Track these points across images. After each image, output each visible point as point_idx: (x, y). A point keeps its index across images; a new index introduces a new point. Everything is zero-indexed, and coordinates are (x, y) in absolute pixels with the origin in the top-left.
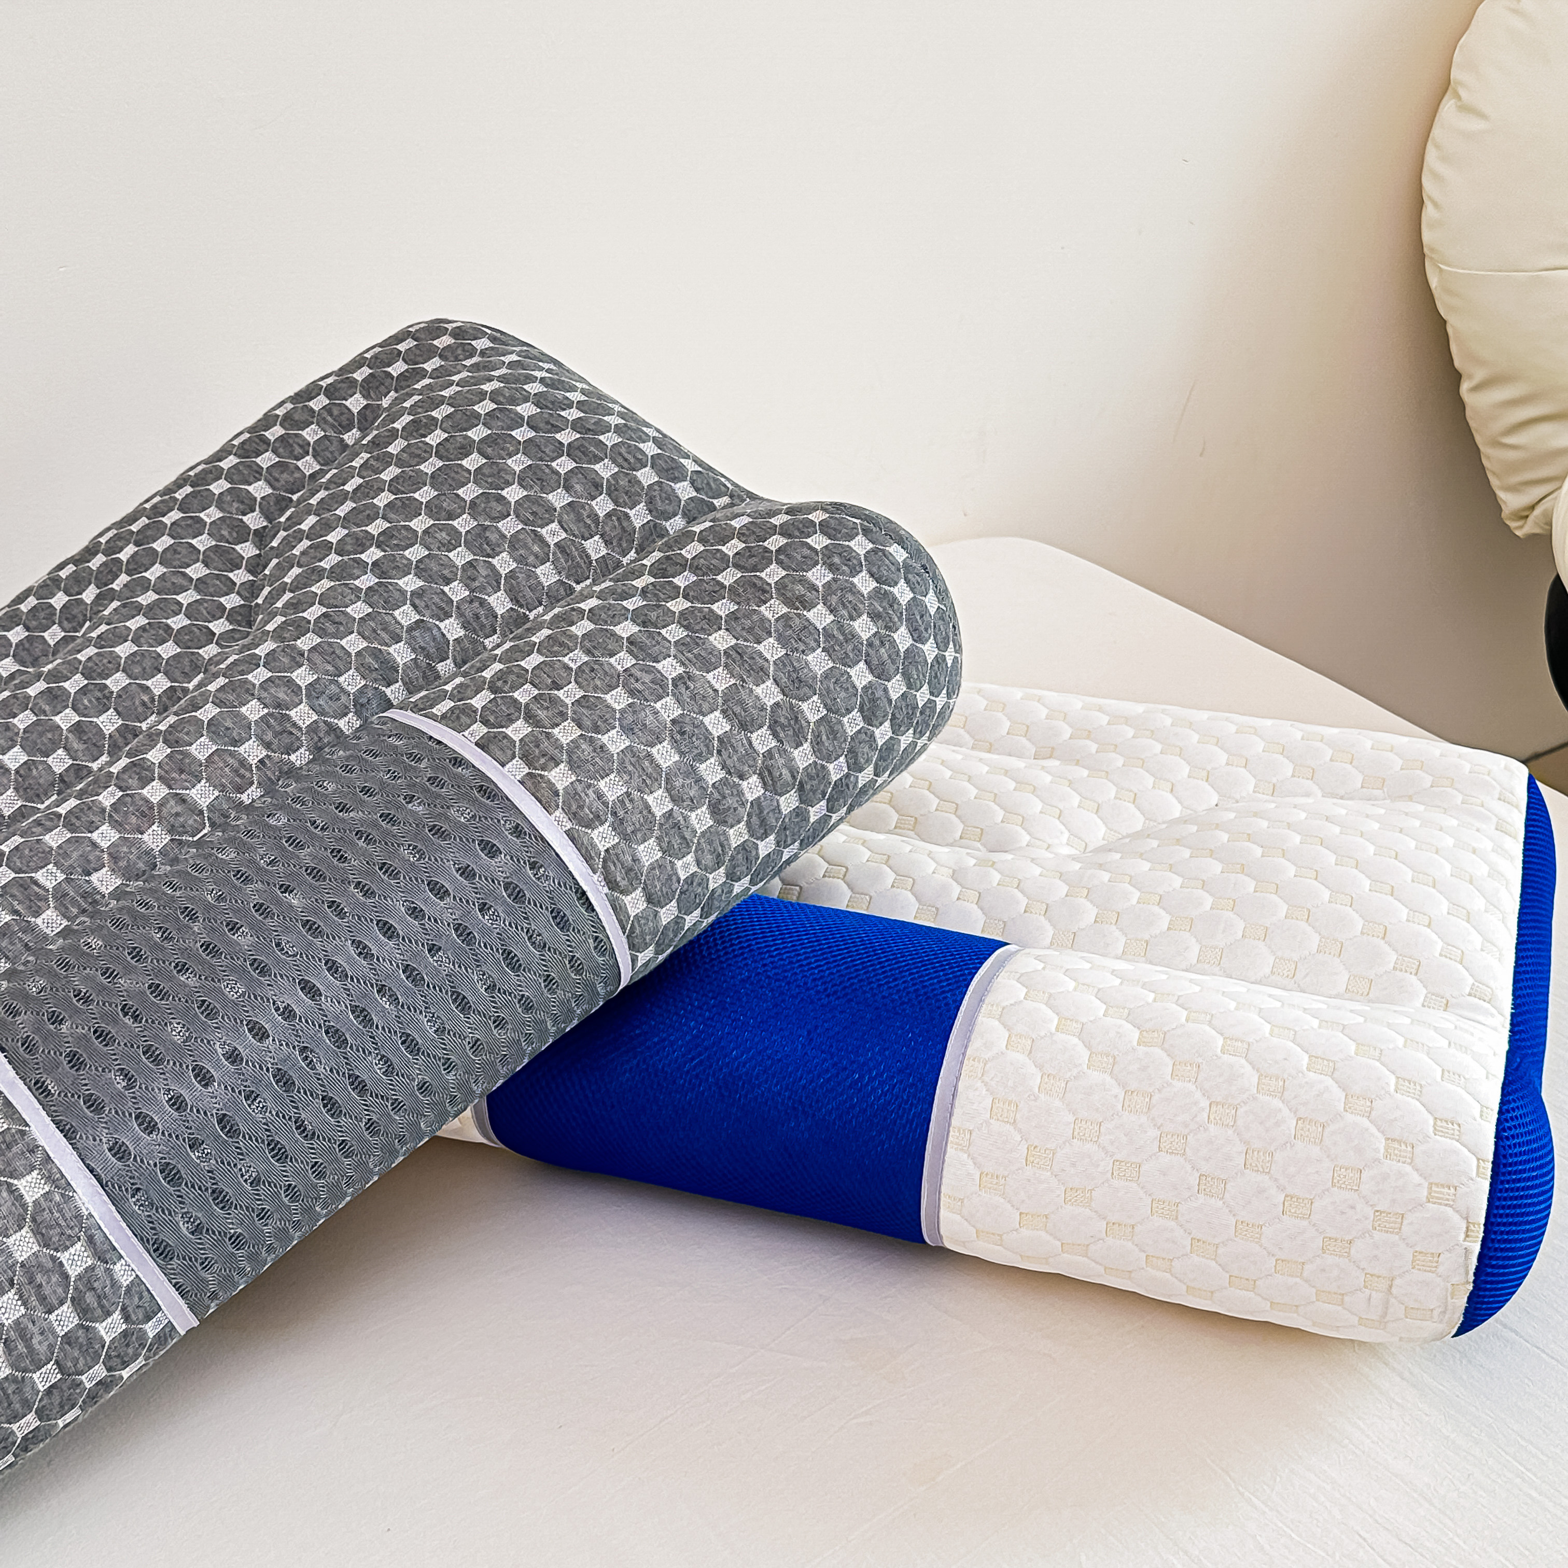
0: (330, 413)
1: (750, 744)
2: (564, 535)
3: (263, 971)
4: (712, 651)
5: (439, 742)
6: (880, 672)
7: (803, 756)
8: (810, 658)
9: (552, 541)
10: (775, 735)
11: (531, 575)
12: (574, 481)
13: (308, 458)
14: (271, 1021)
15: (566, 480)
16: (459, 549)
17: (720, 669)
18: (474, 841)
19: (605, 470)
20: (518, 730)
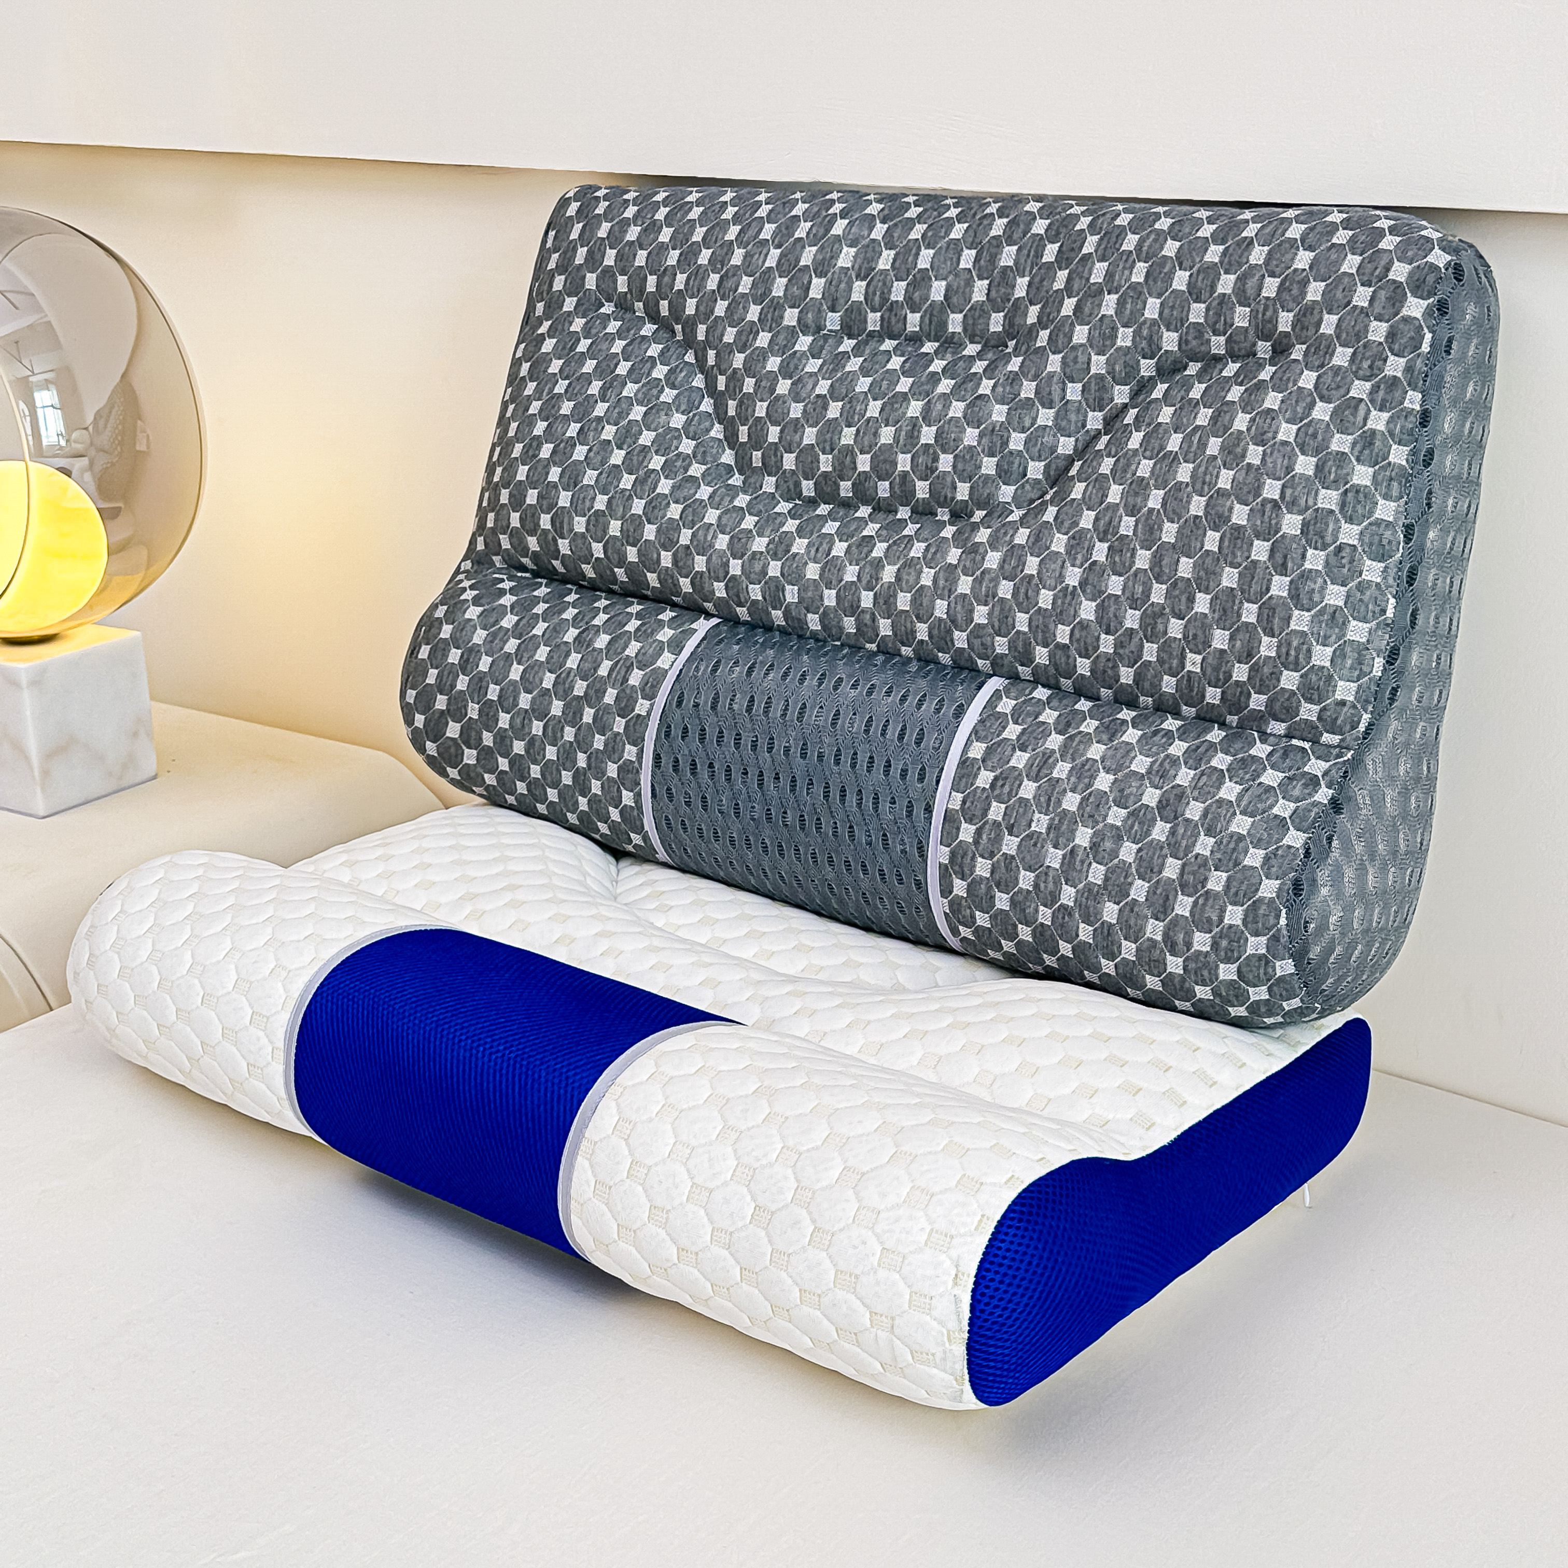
9: (1188, 667)
15: (1238, 628)
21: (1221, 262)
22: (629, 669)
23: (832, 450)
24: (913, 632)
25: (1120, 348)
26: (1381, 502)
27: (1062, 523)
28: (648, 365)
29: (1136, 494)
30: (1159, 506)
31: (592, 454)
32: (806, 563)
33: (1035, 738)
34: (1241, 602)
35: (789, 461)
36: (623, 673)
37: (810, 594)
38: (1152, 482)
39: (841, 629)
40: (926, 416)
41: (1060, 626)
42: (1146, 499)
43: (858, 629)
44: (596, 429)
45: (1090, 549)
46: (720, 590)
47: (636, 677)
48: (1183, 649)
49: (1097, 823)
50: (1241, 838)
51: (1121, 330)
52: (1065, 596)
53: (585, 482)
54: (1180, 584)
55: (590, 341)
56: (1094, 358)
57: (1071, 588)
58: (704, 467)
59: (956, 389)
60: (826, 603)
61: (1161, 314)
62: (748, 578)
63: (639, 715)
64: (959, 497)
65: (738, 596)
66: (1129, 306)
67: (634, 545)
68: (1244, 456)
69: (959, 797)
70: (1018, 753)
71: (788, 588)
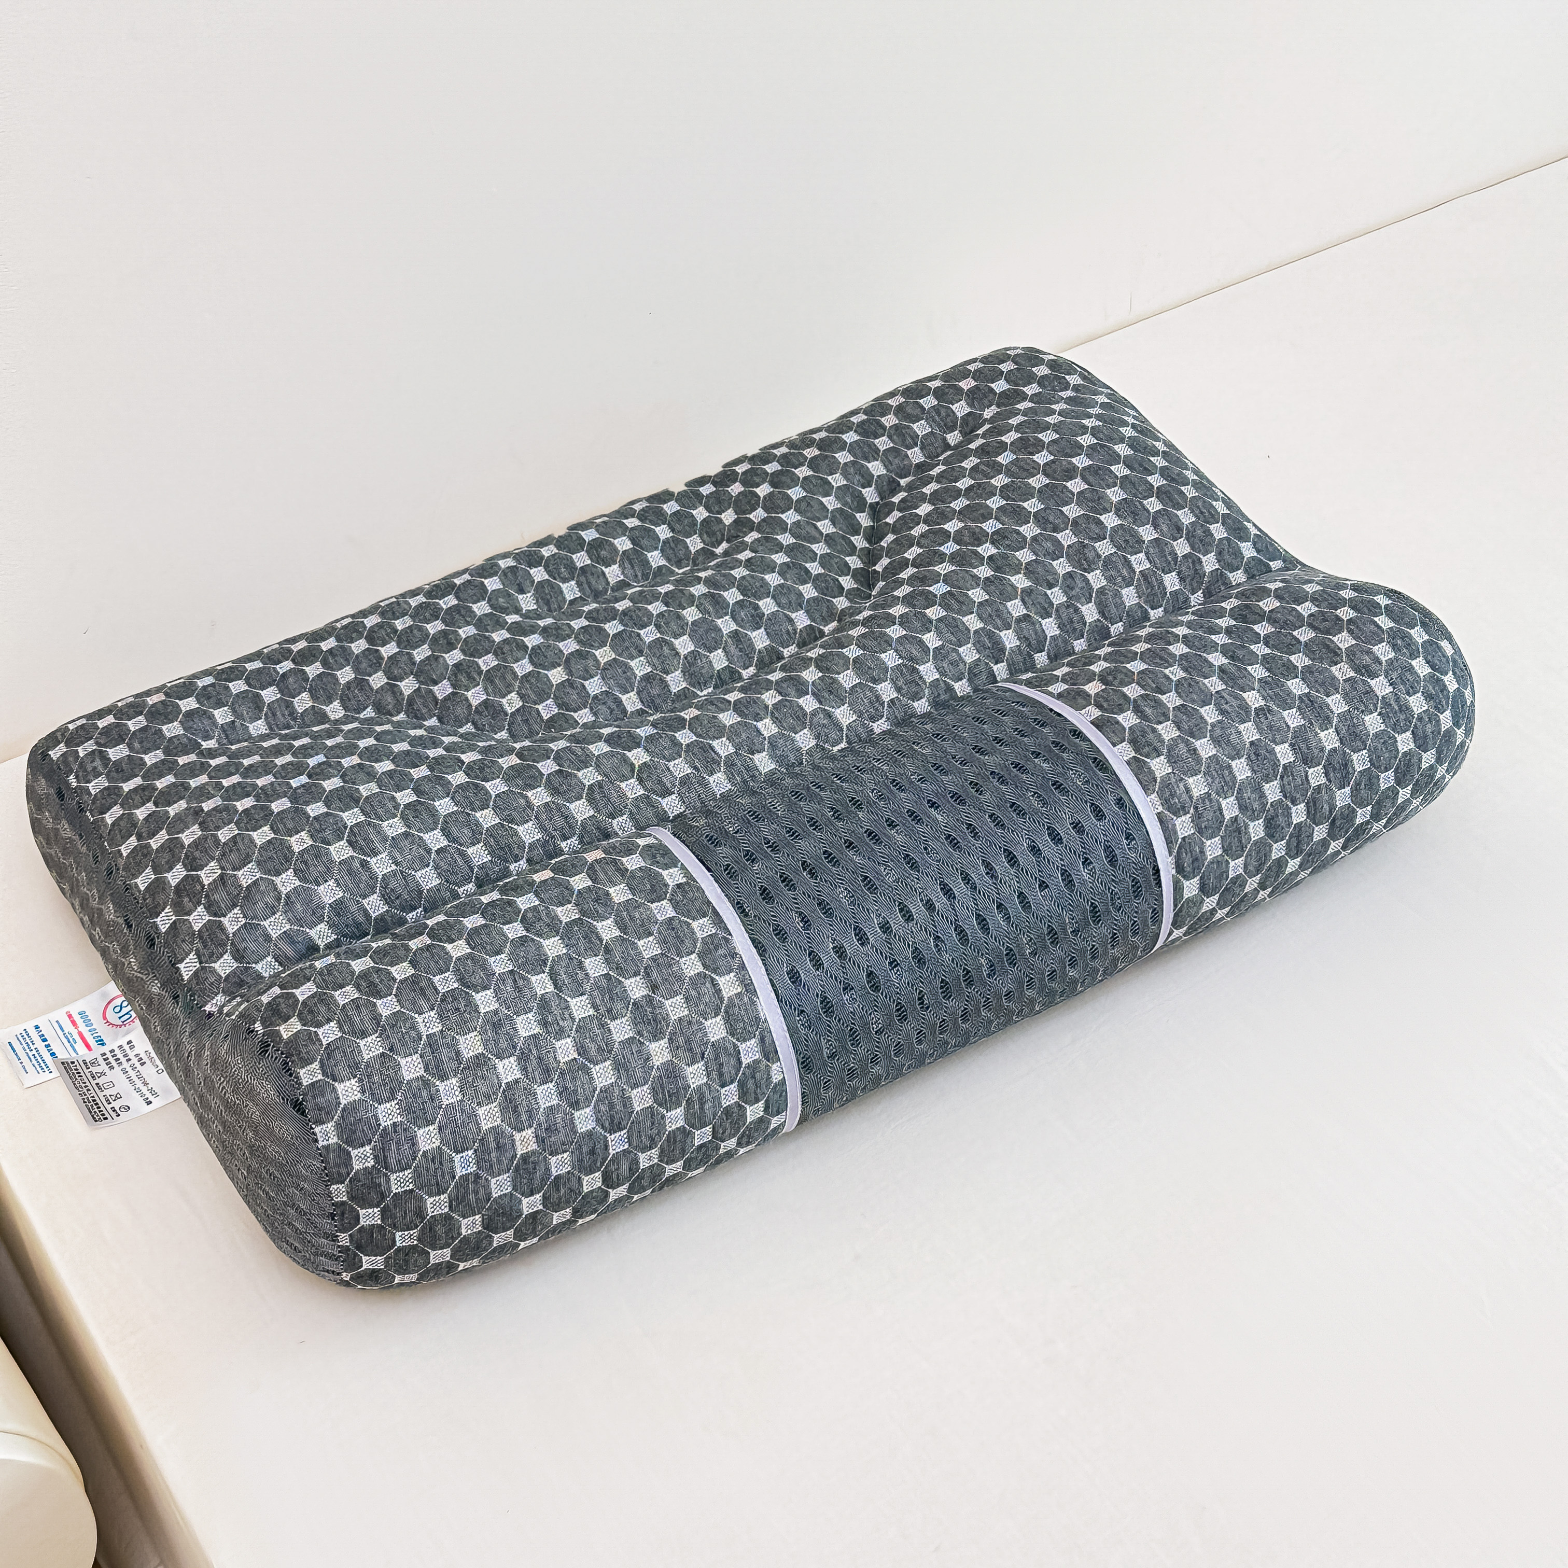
0: (938, 413)
1: (1307, 777)
2: (1148, 566)
3: (914, 865)
4: (1289, 693)
5: (1059, 715)
6: (1422, 743)
7: (1342, 797)
8: (1367, 718)
9: (1138, 569)
10: (1327, 774)
11: (1118, 595)
12: (1161, 521)
13: (916, 449)
14: (917, 909)
15: (1155, 518)
16: (1062, 560)
17: (1294, 710)
18: (1086, 802)
19: (1186, 517)
20: (1128, 719)
29: (974, 513)
37: (743, 736)
41: (1009, 604)
45: (976, 554)
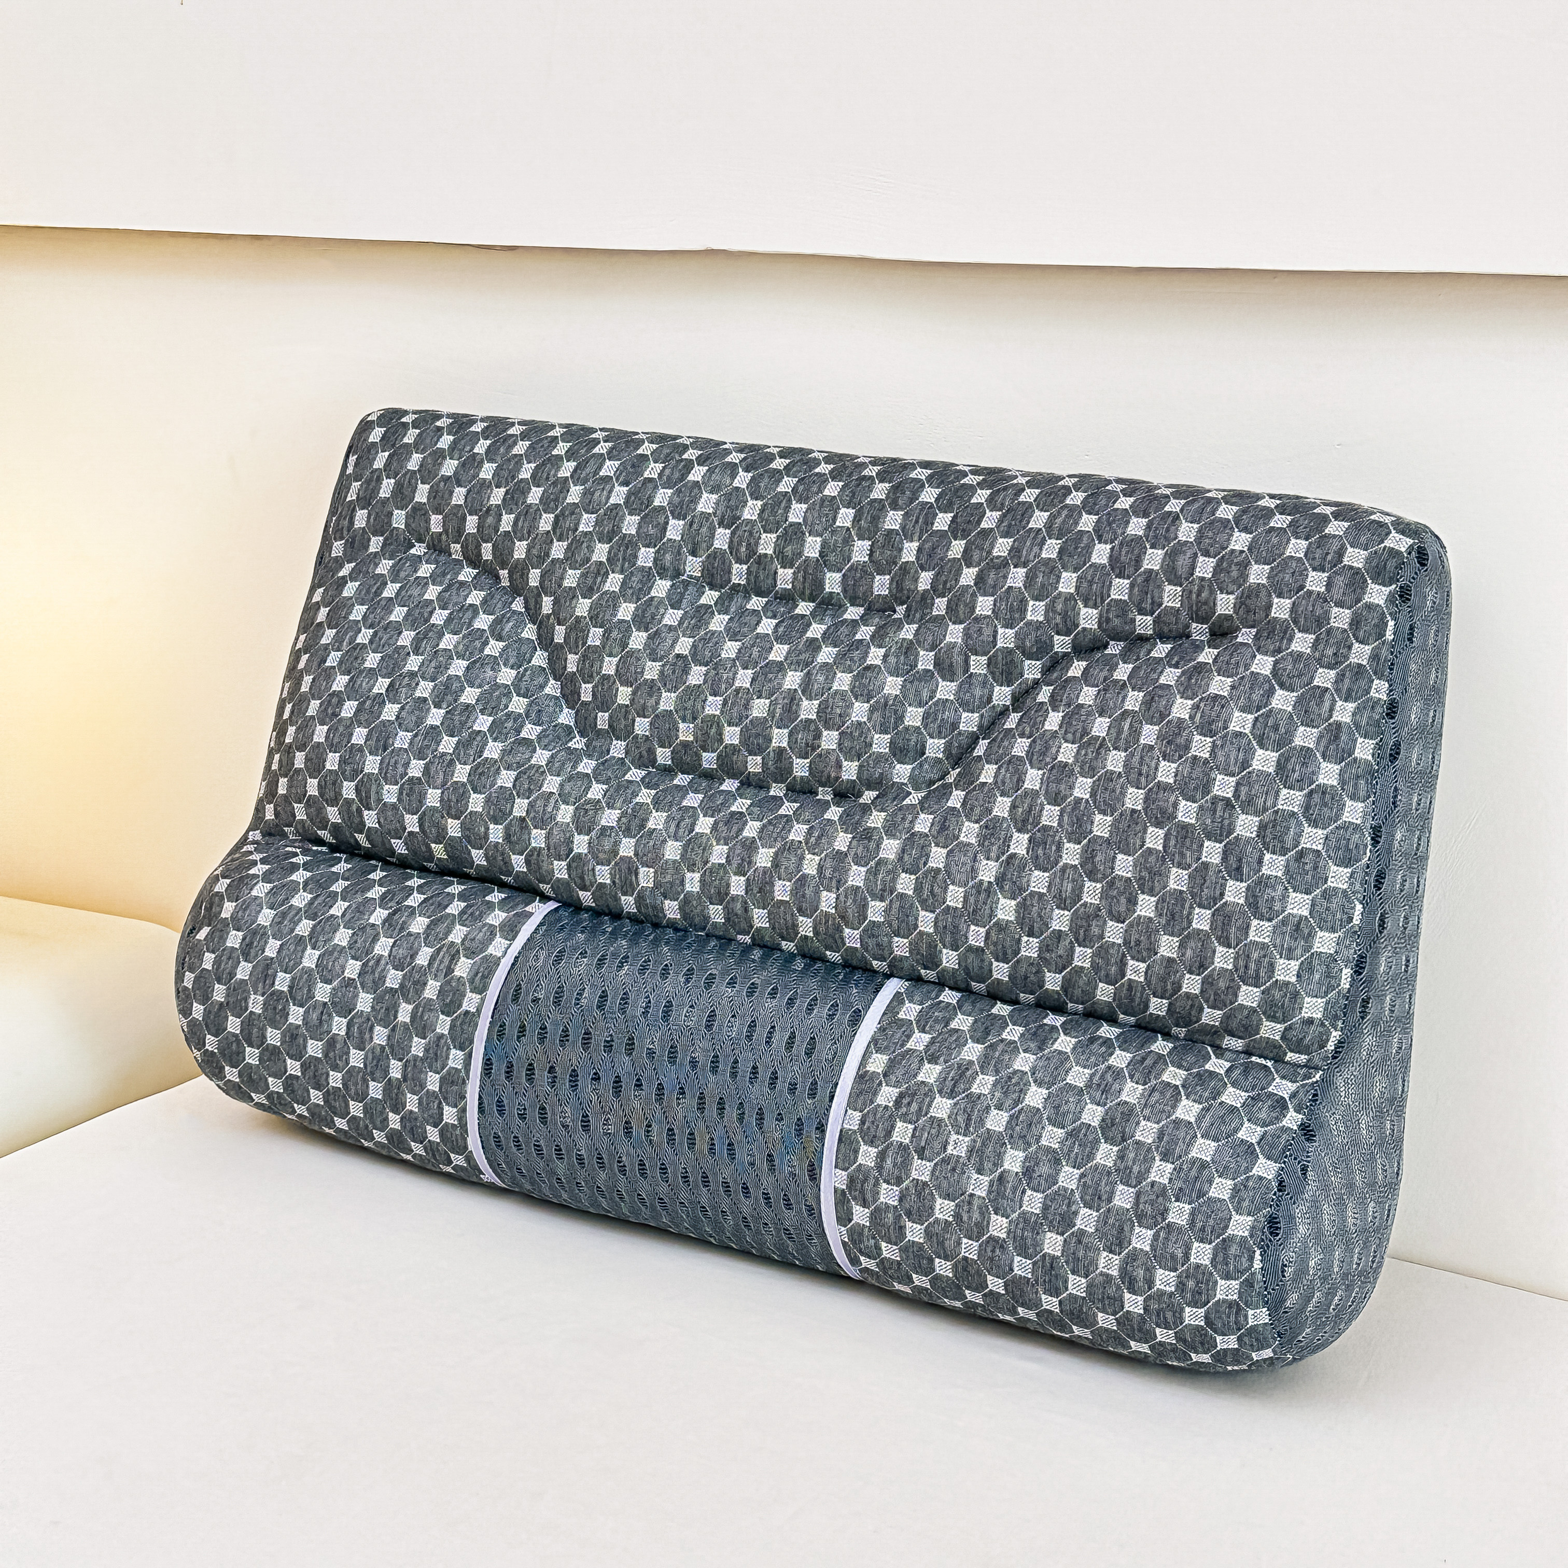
21: (1147, 536)
22: (454, 958)
23: (695, 718)
24: (795, 926)
25: (1029, 623)
26: (1349, 803)
27: (972, 809)
28: (469, 614)
29: (1059, 781)
30: (1088, 796)
31: (404, 714)
32: (664, 841)
33: (949, 1048)
34: (1191, 907)
35: (642, 726)
36: (446, 963)
37: (668, 878)
38: (1077, 769)
39: (706, 918)
40: (806, 686)
41: (973, 927)
42: (1071, 788)
43: (728, 919)
44: (409, 685)
45: (1008, 839)
46: (560, 870)
47: (463, 967)
48: (1124, 955)
49: (1029, 1145)
50: (1204, 1165)
51: (1031, 603)
52: (979, 892)
53: (397, 745)
54: (1118, 884)
55: (398, 585)
56: (1001, 631)
57: (986, 884)
58: (539, 729)
59: (840, 658)
60: (688, 888)
61: (1077, 588)
62: (595, 857)
63: (467, 1012)
64: (845, 776)
65: (582, 878)
66: (1040, 579)
67: (457, 817)
68: (1187, 748)
69: (857, 1115)
70: (927, 1066)
71: (642, 870)
